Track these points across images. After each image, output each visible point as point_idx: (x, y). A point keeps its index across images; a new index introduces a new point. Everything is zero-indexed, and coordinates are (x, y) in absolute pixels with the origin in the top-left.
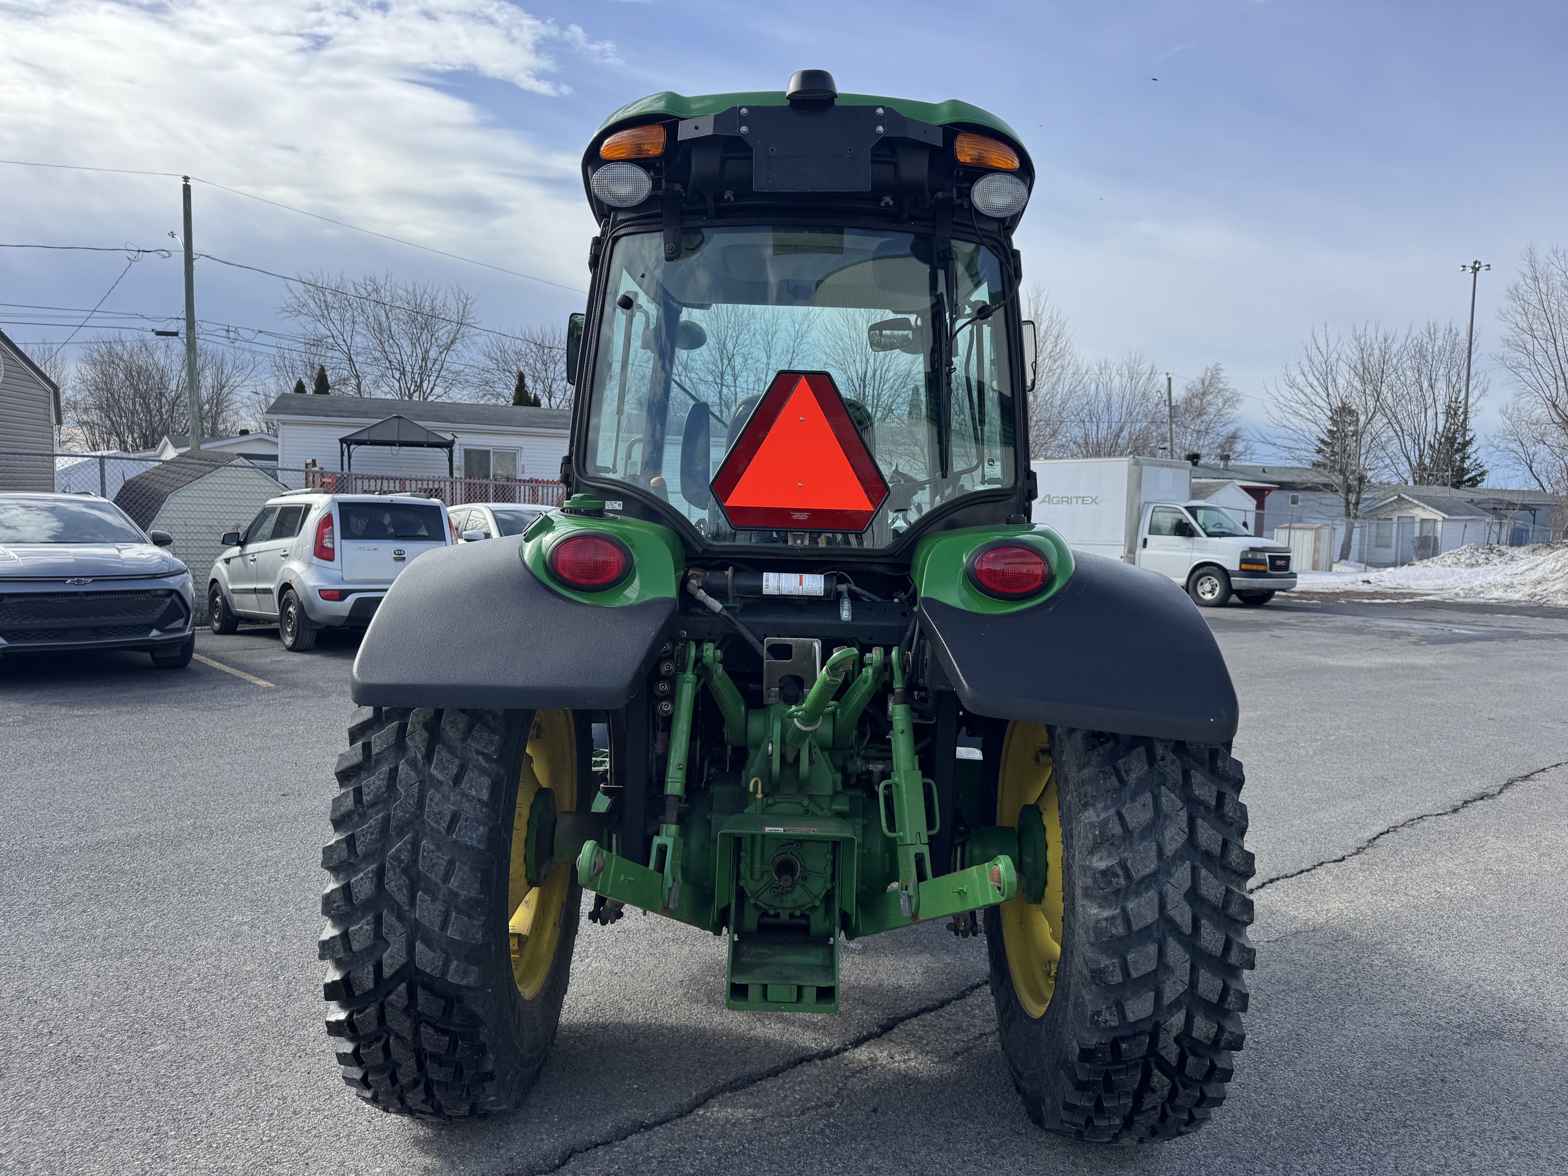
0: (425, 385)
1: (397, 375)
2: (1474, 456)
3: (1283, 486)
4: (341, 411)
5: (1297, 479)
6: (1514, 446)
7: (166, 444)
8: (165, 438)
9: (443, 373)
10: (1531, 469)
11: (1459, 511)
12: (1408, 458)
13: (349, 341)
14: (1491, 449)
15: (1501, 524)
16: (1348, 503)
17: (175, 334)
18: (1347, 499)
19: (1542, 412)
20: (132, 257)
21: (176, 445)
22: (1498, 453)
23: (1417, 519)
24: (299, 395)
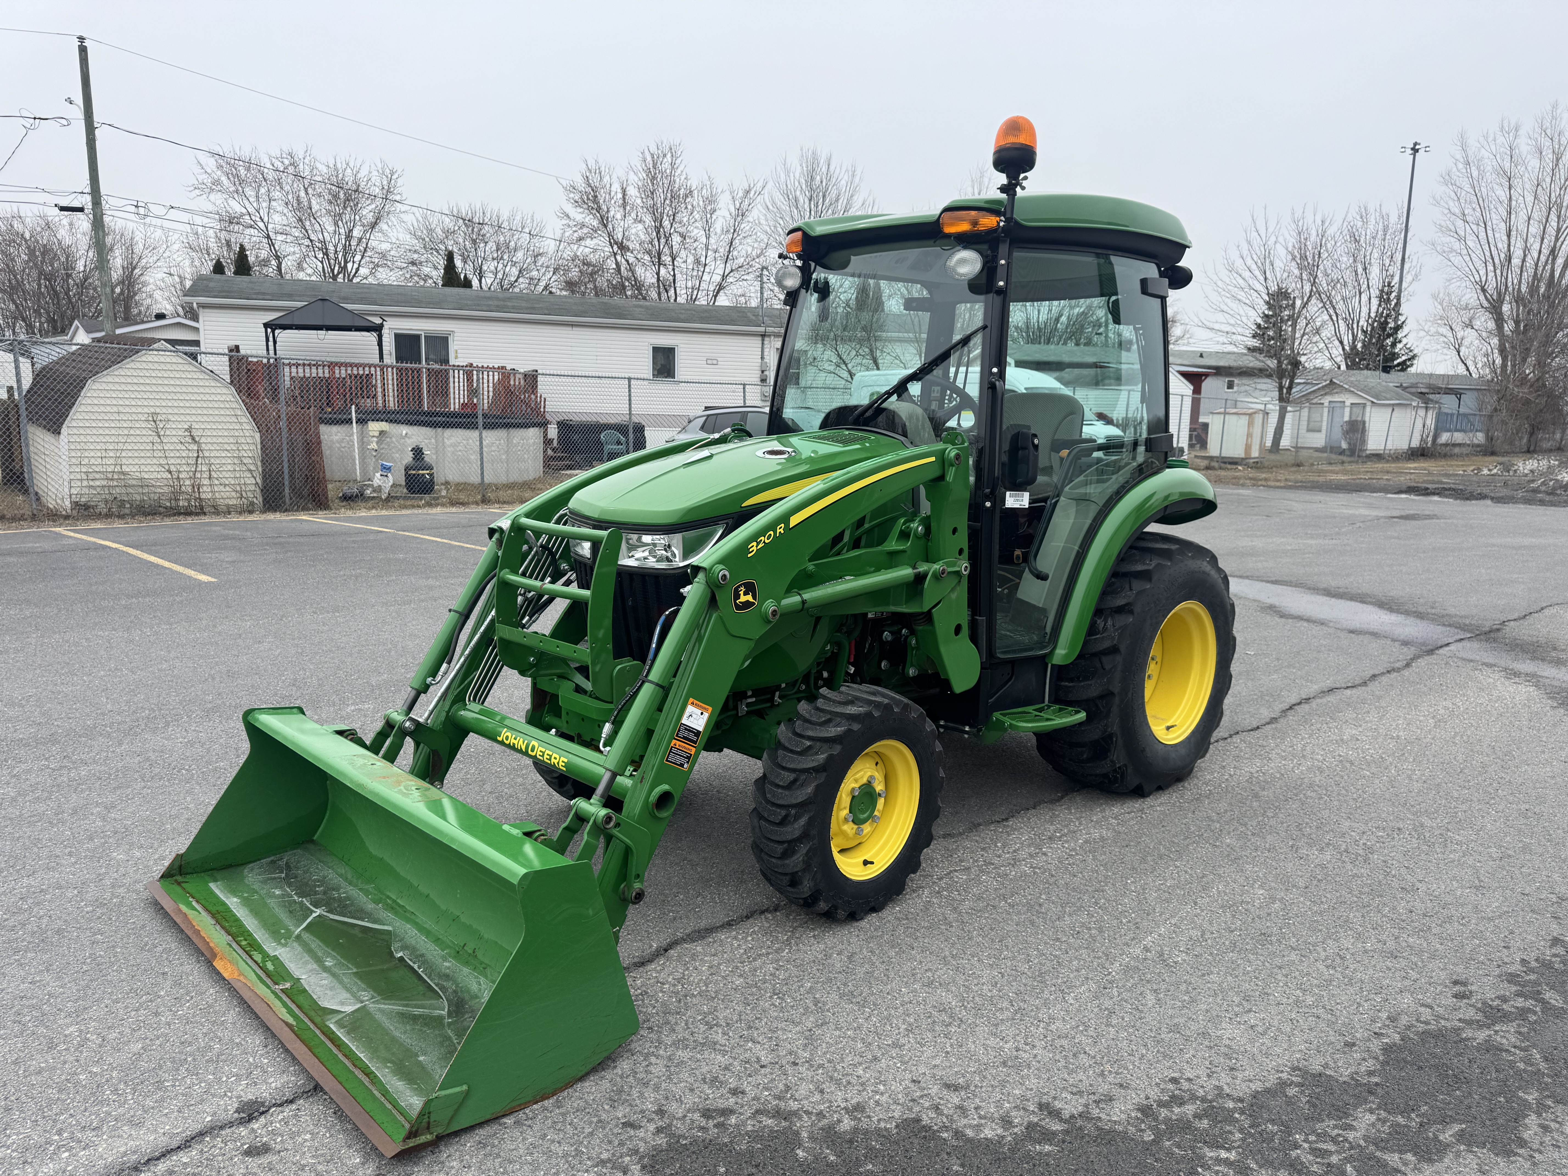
0: (349, 265)
1: (320, 256)
2: (1404, 341)
3: (1219, 371)
4: (264, 294)
5: (1233, 364)
6: (1445, 330)
7: (78, 328)
8: (76, 322)
9: (369, 253)
10: (1459, 352)
11: (1388, 396)
12: (1341, 343)
13: (266, 219)
14: (1422, 334)
15: (1427, 408)
16: (1281, 388)
17: (81, 210)
18: (1280, 384)
19: (1472, 297)
20: (28, 126)
21: (88, 331)
22: (1428, 337)
23: (1348, 403)
24: (218, 276)
